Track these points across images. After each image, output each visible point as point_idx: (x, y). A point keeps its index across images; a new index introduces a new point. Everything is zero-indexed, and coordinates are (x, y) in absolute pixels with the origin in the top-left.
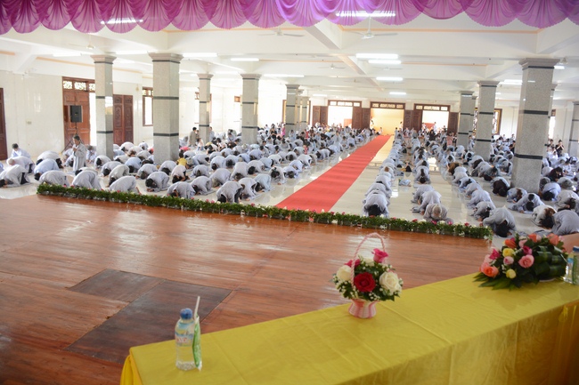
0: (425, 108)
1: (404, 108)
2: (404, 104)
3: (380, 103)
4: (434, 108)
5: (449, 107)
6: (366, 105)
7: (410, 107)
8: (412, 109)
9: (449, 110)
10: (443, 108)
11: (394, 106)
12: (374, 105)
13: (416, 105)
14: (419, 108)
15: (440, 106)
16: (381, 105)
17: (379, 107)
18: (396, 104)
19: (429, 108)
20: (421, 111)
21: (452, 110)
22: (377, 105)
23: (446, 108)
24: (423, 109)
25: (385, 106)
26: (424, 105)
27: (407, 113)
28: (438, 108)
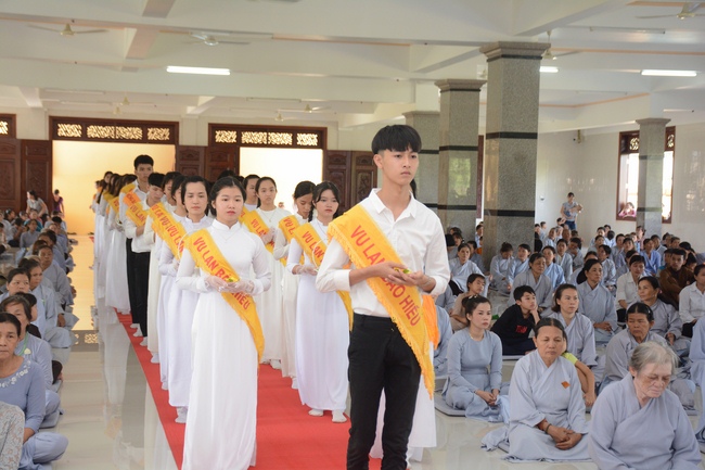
0: (247, 137)
1: (173, 139)
2: (173, 127)
3: (85, 123)
4: (276, 138)
5: (321, 133)
6: (32, 129)
7: (194, 136)
8: (204, 141)
9: (321, 144)
10: (304, 138)
11: (137, 132)
12: (63, 129)
13: (214, 128)
14: (227, 137)
15: (294, 131)
16: (92, 131)
17: (84, 137)
18: (145, 125)
19: (259, 137)
20: (232, 151)
21: (332, 145)
22: (75, 130)
23: (311, 139)
24: (239, 143)
25: (106, 131)
26: (240, 129)
27: (185, 155)
28: (287, 138)
